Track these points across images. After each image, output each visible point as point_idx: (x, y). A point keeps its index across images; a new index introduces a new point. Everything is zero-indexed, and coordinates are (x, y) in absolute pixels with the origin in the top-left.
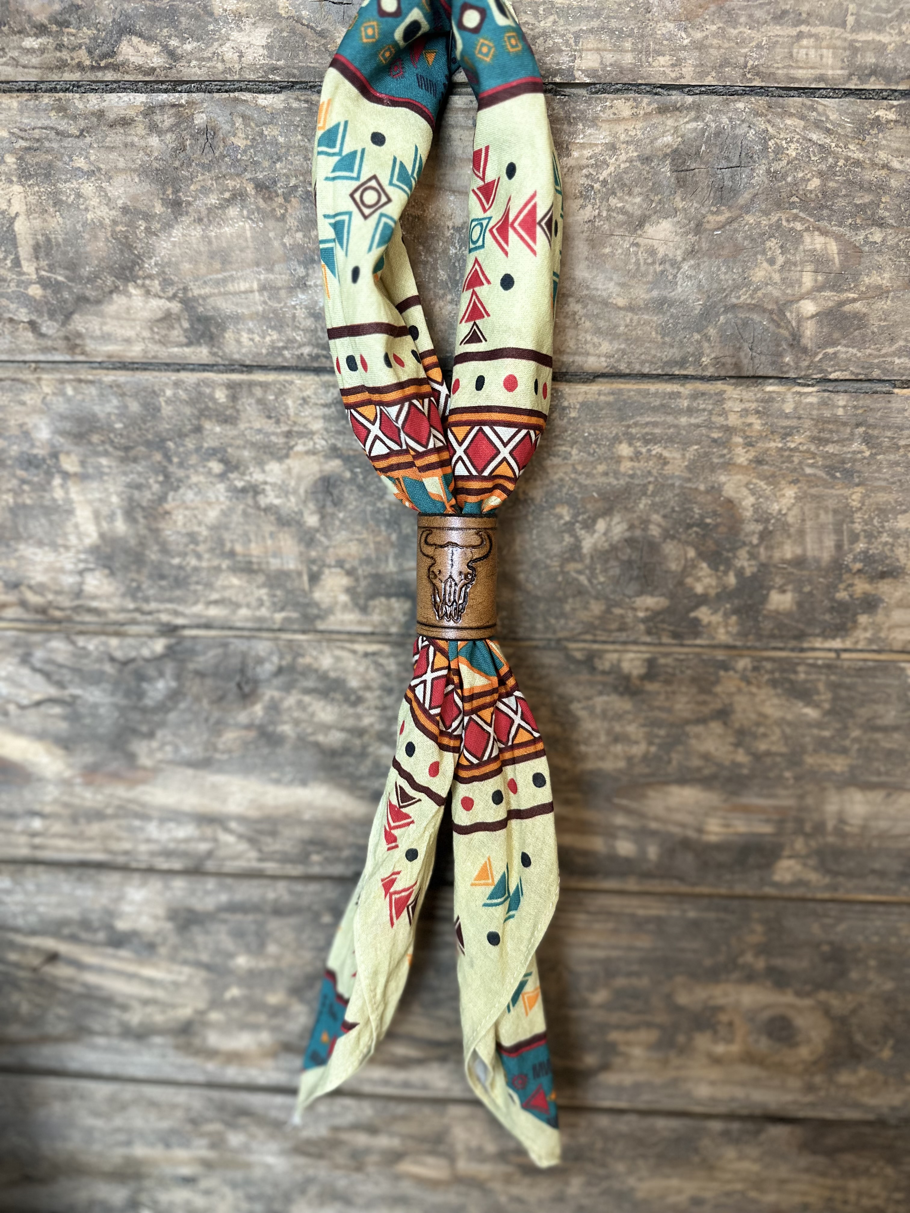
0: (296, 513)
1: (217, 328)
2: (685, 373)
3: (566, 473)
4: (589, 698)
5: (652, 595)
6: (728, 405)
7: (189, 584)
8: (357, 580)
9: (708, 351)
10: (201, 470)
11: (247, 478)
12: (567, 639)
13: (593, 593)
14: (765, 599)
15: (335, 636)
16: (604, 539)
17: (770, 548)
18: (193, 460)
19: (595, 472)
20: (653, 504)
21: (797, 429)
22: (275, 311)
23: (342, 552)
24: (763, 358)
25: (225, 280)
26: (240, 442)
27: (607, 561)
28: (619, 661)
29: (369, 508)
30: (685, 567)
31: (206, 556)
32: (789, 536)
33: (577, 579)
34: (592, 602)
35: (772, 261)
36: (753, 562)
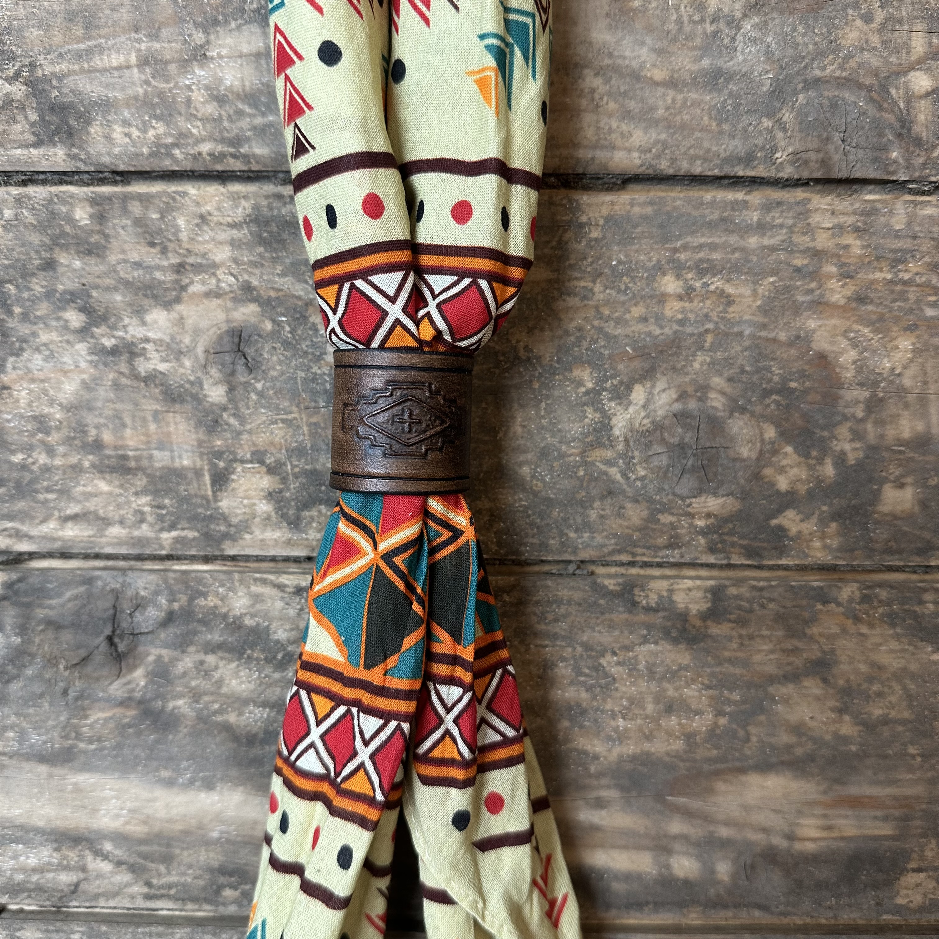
0: (192, 383)
1: (78, 119)
2: (752, 173)
3: (586, 319)
4: (627, 648)
5: (715, 495)
6: (815, 219)
7: (37, 491)
8: (284, 480)
9: (783, 143)
10: (54, 323)
11: (120, 333)
12: (593, 562)
13: (630, 492)
14: (876, 497)
15: (252, 565)
16: (643, 414)
17: (880, 423)
18: (43, 309)
19: (628, 316)
20: (713, 363)
21: (912, 252)
22: (161, 94)
23: (261, 439)
24: (861, 153)
25: (89, 52)
26: (108, 281)
27: (649, 445)
28: (671, 591)
29: (301, 374)
30: (761, 453)
31: (61, 449)
32: (907, 406)
33: (606, 473)
34: (629, 505)
35: (868, 18)
36: (858, 445)
